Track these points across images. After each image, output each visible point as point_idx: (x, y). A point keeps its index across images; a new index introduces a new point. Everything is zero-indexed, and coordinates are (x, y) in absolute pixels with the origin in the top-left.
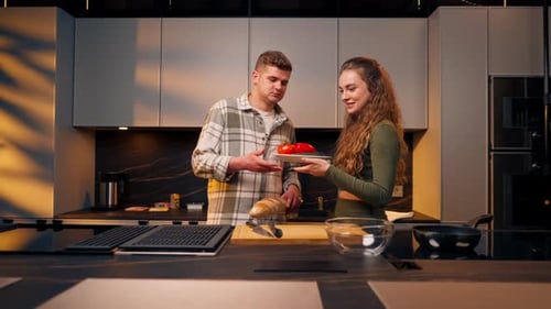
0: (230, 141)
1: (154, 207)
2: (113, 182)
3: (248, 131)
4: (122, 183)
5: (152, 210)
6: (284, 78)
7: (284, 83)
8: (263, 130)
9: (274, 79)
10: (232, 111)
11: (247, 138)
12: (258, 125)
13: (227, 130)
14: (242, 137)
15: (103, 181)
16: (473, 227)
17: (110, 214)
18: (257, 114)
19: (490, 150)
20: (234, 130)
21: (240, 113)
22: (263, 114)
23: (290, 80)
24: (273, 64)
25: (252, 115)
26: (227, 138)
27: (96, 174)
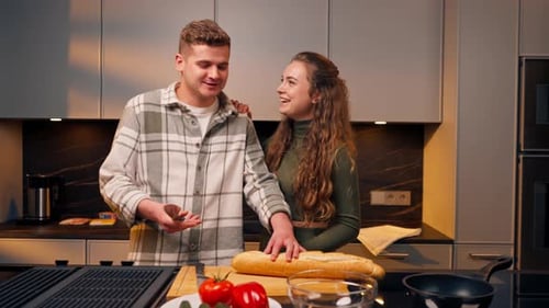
0: (148, 151)
1: (97, 217)
2: (45, 188)
3: (173, 137)
4: (56, 188)
5: (94, 223)
6: (220, 59)
7: (222, 67)
8: (197, 132)
9: (206, 65)
10: (152, 109)
11: (171, 146)
12: (189, 127)
13: (143, 137)
14: (164, 146)
15: (32, 186)
16: (485, 279)
17: (41, 230)
18: (186, 111)
19: (519, 151)
20: (153, 136)
21: (163, 110)
22: (196, 111)
23: (230, 62)
24: (200, 40)
25: (179, 112)
26: (144, 147)
27: (25, 178)
